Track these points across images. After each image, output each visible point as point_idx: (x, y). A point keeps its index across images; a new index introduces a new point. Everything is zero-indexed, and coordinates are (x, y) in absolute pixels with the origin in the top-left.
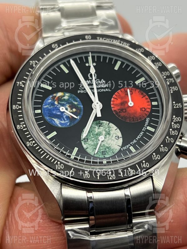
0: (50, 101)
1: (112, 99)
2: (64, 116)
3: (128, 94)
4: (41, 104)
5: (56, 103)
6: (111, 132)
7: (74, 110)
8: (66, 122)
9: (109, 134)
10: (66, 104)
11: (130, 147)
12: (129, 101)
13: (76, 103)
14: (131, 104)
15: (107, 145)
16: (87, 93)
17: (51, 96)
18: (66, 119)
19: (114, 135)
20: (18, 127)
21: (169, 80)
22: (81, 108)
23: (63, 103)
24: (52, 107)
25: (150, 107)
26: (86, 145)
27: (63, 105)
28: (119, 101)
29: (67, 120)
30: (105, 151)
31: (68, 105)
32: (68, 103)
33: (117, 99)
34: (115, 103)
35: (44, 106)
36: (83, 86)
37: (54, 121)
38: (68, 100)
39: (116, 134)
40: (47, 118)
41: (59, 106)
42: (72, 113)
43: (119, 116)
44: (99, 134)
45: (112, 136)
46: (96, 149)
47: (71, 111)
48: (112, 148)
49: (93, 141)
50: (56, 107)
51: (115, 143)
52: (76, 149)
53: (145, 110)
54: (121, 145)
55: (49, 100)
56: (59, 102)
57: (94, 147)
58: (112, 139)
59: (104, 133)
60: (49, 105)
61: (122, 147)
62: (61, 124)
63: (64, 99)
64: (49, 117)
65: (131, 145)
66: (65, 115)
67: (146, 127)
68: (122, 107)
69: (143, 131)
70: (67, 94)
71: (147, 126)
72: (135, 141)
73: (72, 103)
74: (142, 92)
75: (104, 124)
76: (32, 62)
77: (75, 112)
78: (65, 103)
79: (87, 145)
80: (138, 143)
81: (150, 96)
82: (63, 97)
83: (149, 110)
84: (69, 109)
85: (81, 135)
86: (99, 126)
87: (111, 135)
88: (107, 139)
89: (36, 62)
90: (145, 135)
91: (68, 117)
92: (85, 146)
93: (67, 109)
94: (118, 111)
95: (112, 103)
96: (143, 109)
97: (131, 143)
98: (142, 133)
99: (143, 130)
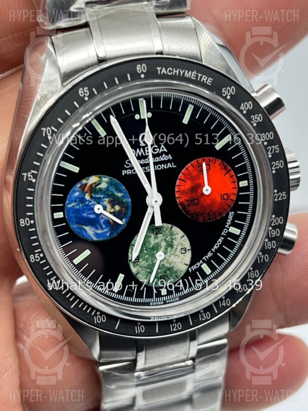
0: (77, 194)
1: (178, 182)
2: (102, 221)
3: (202, 171)
4: (62, 201)
5: (87, 197)
6: (175, 243)
7: (117, 208)
8: (105, 230)
9: (171, 246)
10: (104, 198)
11: (201, 264)
12: (204, 186)
13: (119, 195)
14: (207, 190)
15: (168, 266)
16: (136, 174)
17: (79, 185)
18: (104, 226)
19: (180, 247)
20: (32, 258)
21: (272, 148)
22: (127, 202)
23: (99, 196)
24: (81, 205)
25: (236, 191)
26: (136, 268)
27: (99, 201)
28: (188, 185)
29: (106, 227)
30: (164, 276)
31: (107, 200)
32: (108, 196)
33: (185, 182)
34: (181, 186)
35: (68, 204)
36: (130, 162)
37: (85, 230)
38: (107, 189)
39: (182, 244)
40: (74, 226)
41: (93, 203)
42: (114, 214)
43: (187, 212)
44: (156, 248)
45: (176, 249)
46: (151, 273)
47: (112, 210)
48: (175, 269)
49: (146, 260)
50: (87, 206)
51: (179, 260)
52: (121, 277)
53: (228, 199)
54: (188, 262)
55: (76, 192)
56: (93, 194)
57: (149, 270)
58: (176, 253)
59: (163, 244)
60: (75, 201)
61: (190, 266)
62: (96, 235)
63: (101, 189)
64: (77, 223)
65: (204, 261)
66: (102, 218)
67: (228, 229)
68: (193, 195)
69: (223, 236)
70: (106, 179)
71: (230, 226)
72: (210, 254)
73: (112, 195)
74: (226, 164)
75: (165, 229)
76: (44, 129)
77: (119, 211)
78: (102, 196)
79: (138, 267)
80: (215, 257)
81: (237, 171)
82: (98, 185)
83: (234, 198)
84: (109, 207)
85: (128, 252)
86: (157, 234)
87: (175, 247)
88: (169, 254)
89: (52, 130)
90: (225, 242)
91: (108, 222)
92: (134, 270)
93: (105, 208)
94: (186, 204)
95: (176, 189)
96: (226, 197)
97: (204, 258)
98: (220, 240)
99: (223, 234)
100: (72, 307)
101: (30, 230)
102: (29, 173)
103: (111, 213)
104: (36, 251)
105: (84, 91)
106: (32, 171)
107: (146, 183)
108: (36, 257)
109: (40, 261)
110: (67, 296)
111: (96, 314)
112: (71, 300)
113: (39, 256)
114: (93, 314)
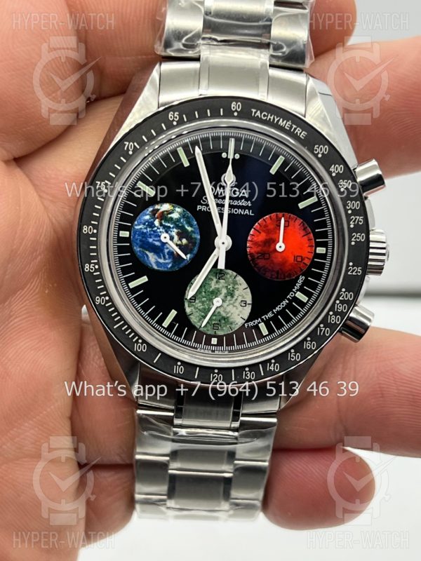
0: (147, 217)
1: (252, 232)
2: (166, 251)
3: (280, 226)
4: (132, 220)
5: (157, 223)
6: (237, 293)
7: (184, 241)
8: (167, 261)
9: (232, 296)
10: (173, 228)
11: (259, 323)
12: (278, 242)
13: (189, 229)
14: (281, 246)
15: (224, 315)
16: (210, 213)
17: (151, 209)
18: (167, 257)
19: (240, 299)
20: (86, 267)
21: (356, 219)
22: (196, 239)
23: (169, 225)
24: (149, 229)
25: (311, 256)
26: (190, 308)
27: (167, 229)
28: (263, 237)
29: (169, 258)
30: (218, 324)
31: (175, 230)
32: (177, 227)
33: (260, 233)
34: (254, 236)
35: (136, 225)
36: (206, 198)
37: (147, 256)
38: (178, 220)
39: (243, 297)
40: (137, 249)
41: (161, 230)
42: (180, 246)
43: (256, 264)
44: (216, 293)
45: (236, 299)
46: (204, 317)
47: (179, 242)
48: (231, 320)
49: (203, 303)
50: (155, 232)
51: (237, 312)
52: (173, 313)
53: (301, 262)
54: (246, 318)
55: (146, 215)
56: (163, 222)
57: (203, 314)
58: (235, 304)
59: (224, 291)
60: (144, 224)
61: (247, 321)
62: (157, 263)
63: (172, 218)
64: (141, 247)
65: (263, 320)
66: (167, 248)
67: (295, 293)
68: (265, 249)
69: (288, 299)
70: (179, 210)
71: (297, 290)
72: (270, 315)
73: (182, 228)
74: (306, 225)
75: (228, 276)
76: (127, 143)
77: (186, 245)
78: (172, 226)
79: (193, 308)
80: (275, 319)
81: (317, 235)
82: (170, 213)
83: (308, 262)
84: (176, 238)
85: (186, 289)
86: (219, 279)
87: (235, 297)
88: (227, 303)
89: (134, 146)
90: (289, 306)
91: (171, 254)
92: (188, 310)
93: (172, 238)
94: (256, 256)
95: (249, 238)
96: (299, 259)
97: (263, 317)
98: (285, 302)
99: (288, 297)
100: (115, 327)
101: (91, 239)
102: (103, 183)
103: (177, 245)
104: (92, 261)
105: (174, 115)
106: (106, 182)
107: (217, 223)
108: (91, 267)
109: (94, 272)
110: (113, 315)
111: (137, 341)
112: (116, 320)
113: (94, 266)
114: (134, 340)
